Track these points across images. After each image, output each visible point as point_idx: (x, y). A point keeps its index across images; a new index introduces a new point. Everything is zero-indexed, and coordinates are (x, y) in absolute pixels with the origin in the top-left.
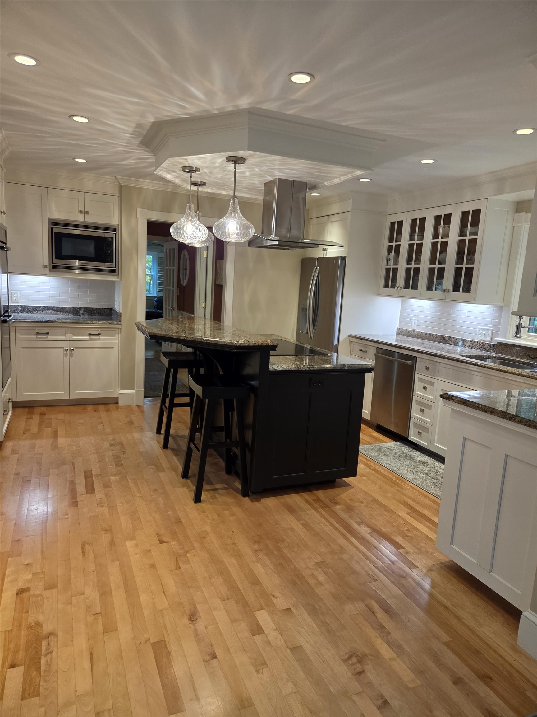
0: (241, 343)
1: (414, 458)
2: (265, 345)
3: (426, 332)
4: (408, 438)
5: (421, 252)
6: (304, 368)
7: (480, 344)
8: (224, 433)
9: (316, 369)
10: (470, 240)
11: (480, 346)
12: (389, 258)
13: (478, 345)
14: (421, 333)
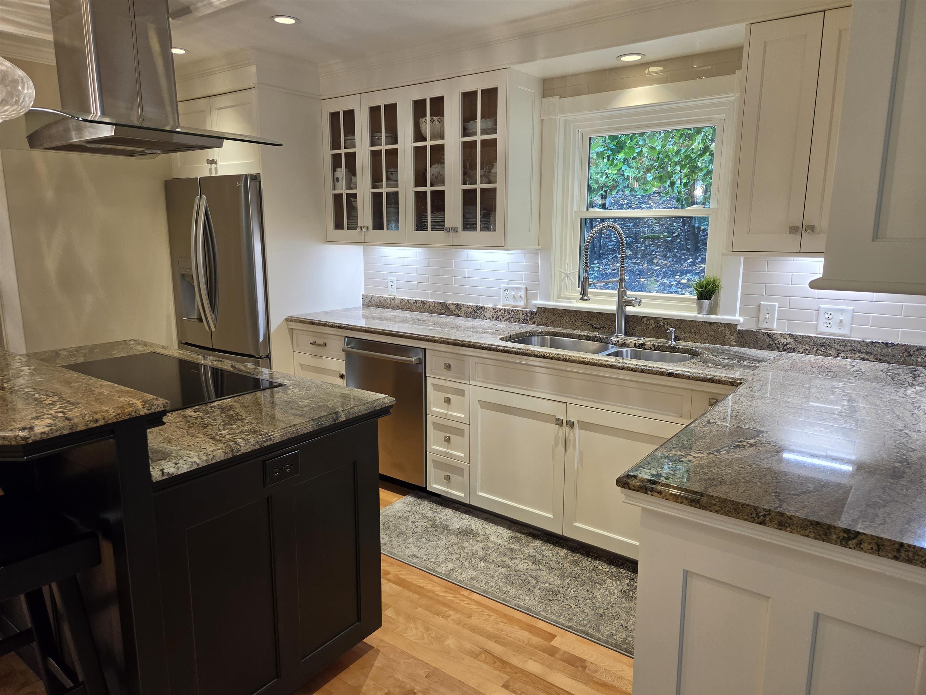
0: (44, 433)
1: (448, 526)
2: (127, 417)
3: (415, 299)
4: (426, 487)
5: (396, 166)
6: (247, 447)
7: (508, 312)
8: (35, 645)
9: (277, 440)
10: (484, 143)
11: (509, 316)
12: (335, 177)
13: (506, 314)
14: (406, 301)
